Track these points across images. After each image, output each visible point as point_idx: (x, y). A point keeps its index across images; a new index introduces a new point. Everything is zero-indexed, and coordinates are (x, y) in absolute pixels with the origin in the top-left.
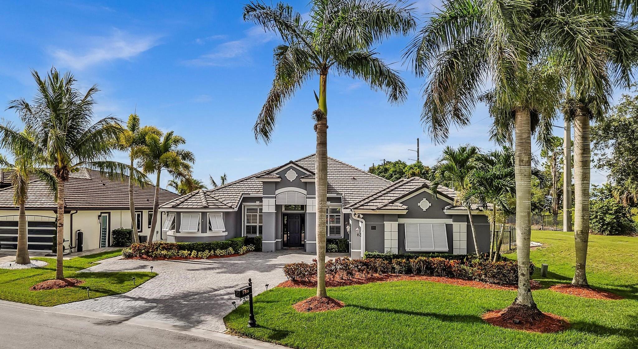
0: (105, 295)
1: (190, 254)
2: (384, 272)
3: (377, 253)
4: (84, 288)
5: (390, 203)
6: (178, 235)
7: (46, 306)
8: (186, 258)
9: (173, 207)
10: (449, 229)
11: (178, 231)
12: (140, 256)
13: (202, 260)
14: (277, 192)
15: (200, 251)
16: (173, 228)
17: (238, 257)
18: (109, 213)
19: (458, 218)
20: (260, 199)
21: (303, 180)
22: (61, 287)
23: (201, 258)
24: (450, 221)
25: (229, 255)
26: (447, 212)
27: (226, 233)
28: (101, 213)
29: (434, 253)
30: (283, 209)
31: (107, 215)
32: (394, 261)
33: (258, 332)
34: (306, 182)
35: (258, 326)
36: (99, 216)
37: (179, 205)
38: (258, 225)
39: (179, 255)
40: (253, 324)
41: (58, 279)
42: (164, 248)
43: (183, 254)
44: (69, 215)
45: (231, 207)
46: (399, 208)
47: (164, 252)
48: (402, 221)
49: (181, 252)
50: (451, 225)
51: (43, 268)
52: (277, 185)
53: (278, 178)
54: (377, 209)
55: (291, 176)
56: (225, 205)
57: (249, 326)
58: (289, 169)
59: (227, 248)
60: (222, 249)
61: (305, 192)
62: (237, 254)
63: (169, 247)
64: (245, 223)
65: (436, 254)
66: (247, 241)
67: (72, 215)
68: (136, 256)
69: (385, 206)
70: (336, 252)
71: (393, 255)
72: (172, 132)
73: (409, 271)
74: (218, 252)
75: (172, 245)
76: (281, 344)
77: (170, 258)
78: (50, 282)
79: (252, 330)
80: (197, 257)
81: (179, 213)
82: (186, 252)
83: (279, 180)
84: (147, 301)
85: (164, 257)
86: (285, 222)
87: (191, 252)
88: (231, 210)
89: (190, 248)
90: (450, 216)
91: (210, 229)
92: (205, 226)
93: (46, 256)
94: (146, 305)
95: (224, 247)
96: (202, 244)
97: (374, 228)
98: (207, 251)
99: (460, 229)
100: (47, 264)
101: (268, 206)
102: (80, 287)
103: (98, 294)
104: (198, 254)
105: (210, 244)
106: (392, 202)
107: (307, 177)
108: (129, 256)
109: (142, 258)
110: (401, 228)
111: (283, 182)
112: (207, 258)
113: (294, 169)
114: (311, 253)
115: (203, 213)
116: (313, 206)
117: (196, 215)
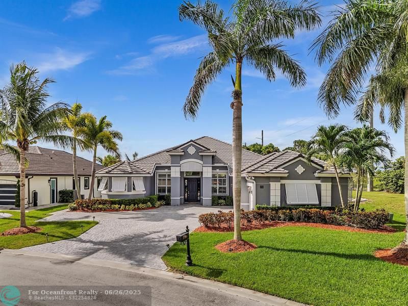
0: (60, 239)
1: (120, 208)
2: (273, 220)
3: (265, 206)
4: (43, 234)
5: (274, 168)
6: (110, 193)
7: (13, 249)
8: (117, 210)
9: (107, 173)
10: (318, 187)
11: (110, 191)
12: (82, 209)
13: (129, 212)
14: (181, 162)
15: (127, 205)
16: (106, 188)
17: (155, 210)
18: (56, 178)
19: (325, 179)
20: (169, 168)
21: (200, 154)
22: (24, 233)
23: (129, 210)
24: (319, 182)
25: (148, 208)
26: (316, 175)
27: (145, 192)
28: (51, 178)
29: (308, 205)
30: (185, 175)
31: (55, 179)
32: (280, 211)
33: (197, 270)
34: (202, 155)
35: (195, 265)
36: (49, 181)
37: (110, 171)
38: (167, 186)
39: (111, 208)
40: (190, 264)
41: (21, 227)
42: (100, 203)
43: (114, 208)
44: (27, 179)
45: (149, 173)
46: (282, 172)
47: (101, 206)
48: (283, 182)
49: (113, 206)
50: (320, 185)
51: (9, 219)
52: (181, 157)
53: (183, 152)
54: (266, 173)
55: (191, 150)
56: (145, 171)
57: (187, 265)
58: (190, 146)
59: (146, 203)
60: (143, 203)
61: (202, 162)
62: (154, 207)
63: (104, 202)
64: (157, 185)
65: (310, 206)
66: (160, 198)
67: (29, 179)
68: (79, 209)
69: (271, 170)
70: (224, 205)
71: (278, 207)
72: (106, 117)
73: (291, 219)
74: (141, 205)
75: (106, 201)
76: (219, 281)
77: (105, 210)
78: (16, 230)
79: (191, 268)
80: (125, 209)
81: (110, 177)
82: (117, 206)
83: (183, 153)
84: (95, 243)
85: (100, 210)
86: (186, 184)
87: (121, 205)
88: (149, 175)
89: (120, 203)
90: (319, 178)
91: (134, 189)
92: (131, 187)
93: (10, 209)
94: (95, 247)
95: (144, 202)
96: (129, 200)
97: (262, 187)
98: (133, 205)
99: (326, 188)
100: (11, 215)
101: (175, 173)
102: (40, 233)
103: (55, 239)
104: (125, 207)
105: (134, 200)
106: (276, 168)
107: (203, 151)
108: (74, 209)
109: (84, 211)
110: (283, 187)
111: (186, 155)
112: (133, 210)
113: (193, 146)
114: (207, 206)
115: (128, 177)
116: (208, 173)
117: (123, 178)
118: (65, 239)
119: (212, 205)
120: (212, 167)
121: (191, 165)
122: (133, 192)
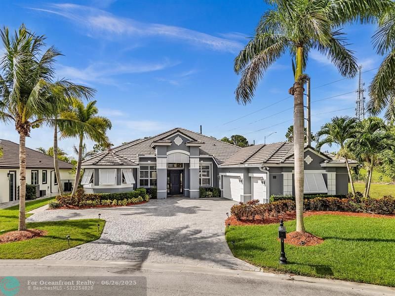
0: (82, 243)
1: (111, 203)
6: (97, 187)
7: (33, 259)
8: (109, 206)
9: (94, 164)
10: (325, 177)
11: (97, 184)
13: (122, 207)
14: (168, 153)
15: (119, 200)
17: (147, 204)
18: (15, 172)
19: (330, 169)
20: (154, 159)
21: (187, 145)
23: (122, 205)
24: (324, 172)
25: (140, 202)
26: (323, 165)
27: (133, 185)
28: (10, 171)
29: (319, 194)
34: (190, 146)
36: (8, 174)
37: (98, 163)
38: (149, 179)
39: (101, 204)
40: (285, 261)
41: (21, 230)
42: (88, 199)
43: (105, 203)
45: (138, 165)
47: (90, 202)
49: (104, 201)
50: (327, 174)
52: (168, 148)
53: (171, 142)
55: (178, 141)
56: (134, 163)
57: (281, 262)
58: (176, 136)
59: (137, 197)
60: (135, 197)
61: (189, 154)
62: (145, 201)
63: (90, 197)
64: (139, 177)
65: (321, 195)
68: (63, 206)
70: (212, 197)
72: (95, 102)
74: (134, 200)
75: (95, 196)
77: (94, 206)
80: (117, 204)
81: (97, 170)
82: (109, 201)
83: (170, 144)
85: (90, 206)
87: (112, 200)
89: (111, 197)
90: (324, 168)
91: (124, 181)
92: (121, 179)
94: (136, 249)
96: (120, 194)
97: (275, 177)
98: (125, 200)
99: (332, 176)
101: (162, 164)
102: (49, 237)
103: (74, 242)
104: (118, 202)
105: (126, 194)
107: (190, 142)
108: (56, 207)
111: (173, 147)
112: (126, 205)
113: (180, 136)
114: (195, 198)
115: (118, 169)
116: (195, 164)
117: (112, 170)
118: (88, 242)
119: (200, 197)
120: (200, 158)
121: (178, 156)
122: (122, 186)
